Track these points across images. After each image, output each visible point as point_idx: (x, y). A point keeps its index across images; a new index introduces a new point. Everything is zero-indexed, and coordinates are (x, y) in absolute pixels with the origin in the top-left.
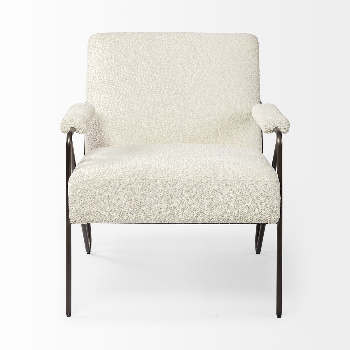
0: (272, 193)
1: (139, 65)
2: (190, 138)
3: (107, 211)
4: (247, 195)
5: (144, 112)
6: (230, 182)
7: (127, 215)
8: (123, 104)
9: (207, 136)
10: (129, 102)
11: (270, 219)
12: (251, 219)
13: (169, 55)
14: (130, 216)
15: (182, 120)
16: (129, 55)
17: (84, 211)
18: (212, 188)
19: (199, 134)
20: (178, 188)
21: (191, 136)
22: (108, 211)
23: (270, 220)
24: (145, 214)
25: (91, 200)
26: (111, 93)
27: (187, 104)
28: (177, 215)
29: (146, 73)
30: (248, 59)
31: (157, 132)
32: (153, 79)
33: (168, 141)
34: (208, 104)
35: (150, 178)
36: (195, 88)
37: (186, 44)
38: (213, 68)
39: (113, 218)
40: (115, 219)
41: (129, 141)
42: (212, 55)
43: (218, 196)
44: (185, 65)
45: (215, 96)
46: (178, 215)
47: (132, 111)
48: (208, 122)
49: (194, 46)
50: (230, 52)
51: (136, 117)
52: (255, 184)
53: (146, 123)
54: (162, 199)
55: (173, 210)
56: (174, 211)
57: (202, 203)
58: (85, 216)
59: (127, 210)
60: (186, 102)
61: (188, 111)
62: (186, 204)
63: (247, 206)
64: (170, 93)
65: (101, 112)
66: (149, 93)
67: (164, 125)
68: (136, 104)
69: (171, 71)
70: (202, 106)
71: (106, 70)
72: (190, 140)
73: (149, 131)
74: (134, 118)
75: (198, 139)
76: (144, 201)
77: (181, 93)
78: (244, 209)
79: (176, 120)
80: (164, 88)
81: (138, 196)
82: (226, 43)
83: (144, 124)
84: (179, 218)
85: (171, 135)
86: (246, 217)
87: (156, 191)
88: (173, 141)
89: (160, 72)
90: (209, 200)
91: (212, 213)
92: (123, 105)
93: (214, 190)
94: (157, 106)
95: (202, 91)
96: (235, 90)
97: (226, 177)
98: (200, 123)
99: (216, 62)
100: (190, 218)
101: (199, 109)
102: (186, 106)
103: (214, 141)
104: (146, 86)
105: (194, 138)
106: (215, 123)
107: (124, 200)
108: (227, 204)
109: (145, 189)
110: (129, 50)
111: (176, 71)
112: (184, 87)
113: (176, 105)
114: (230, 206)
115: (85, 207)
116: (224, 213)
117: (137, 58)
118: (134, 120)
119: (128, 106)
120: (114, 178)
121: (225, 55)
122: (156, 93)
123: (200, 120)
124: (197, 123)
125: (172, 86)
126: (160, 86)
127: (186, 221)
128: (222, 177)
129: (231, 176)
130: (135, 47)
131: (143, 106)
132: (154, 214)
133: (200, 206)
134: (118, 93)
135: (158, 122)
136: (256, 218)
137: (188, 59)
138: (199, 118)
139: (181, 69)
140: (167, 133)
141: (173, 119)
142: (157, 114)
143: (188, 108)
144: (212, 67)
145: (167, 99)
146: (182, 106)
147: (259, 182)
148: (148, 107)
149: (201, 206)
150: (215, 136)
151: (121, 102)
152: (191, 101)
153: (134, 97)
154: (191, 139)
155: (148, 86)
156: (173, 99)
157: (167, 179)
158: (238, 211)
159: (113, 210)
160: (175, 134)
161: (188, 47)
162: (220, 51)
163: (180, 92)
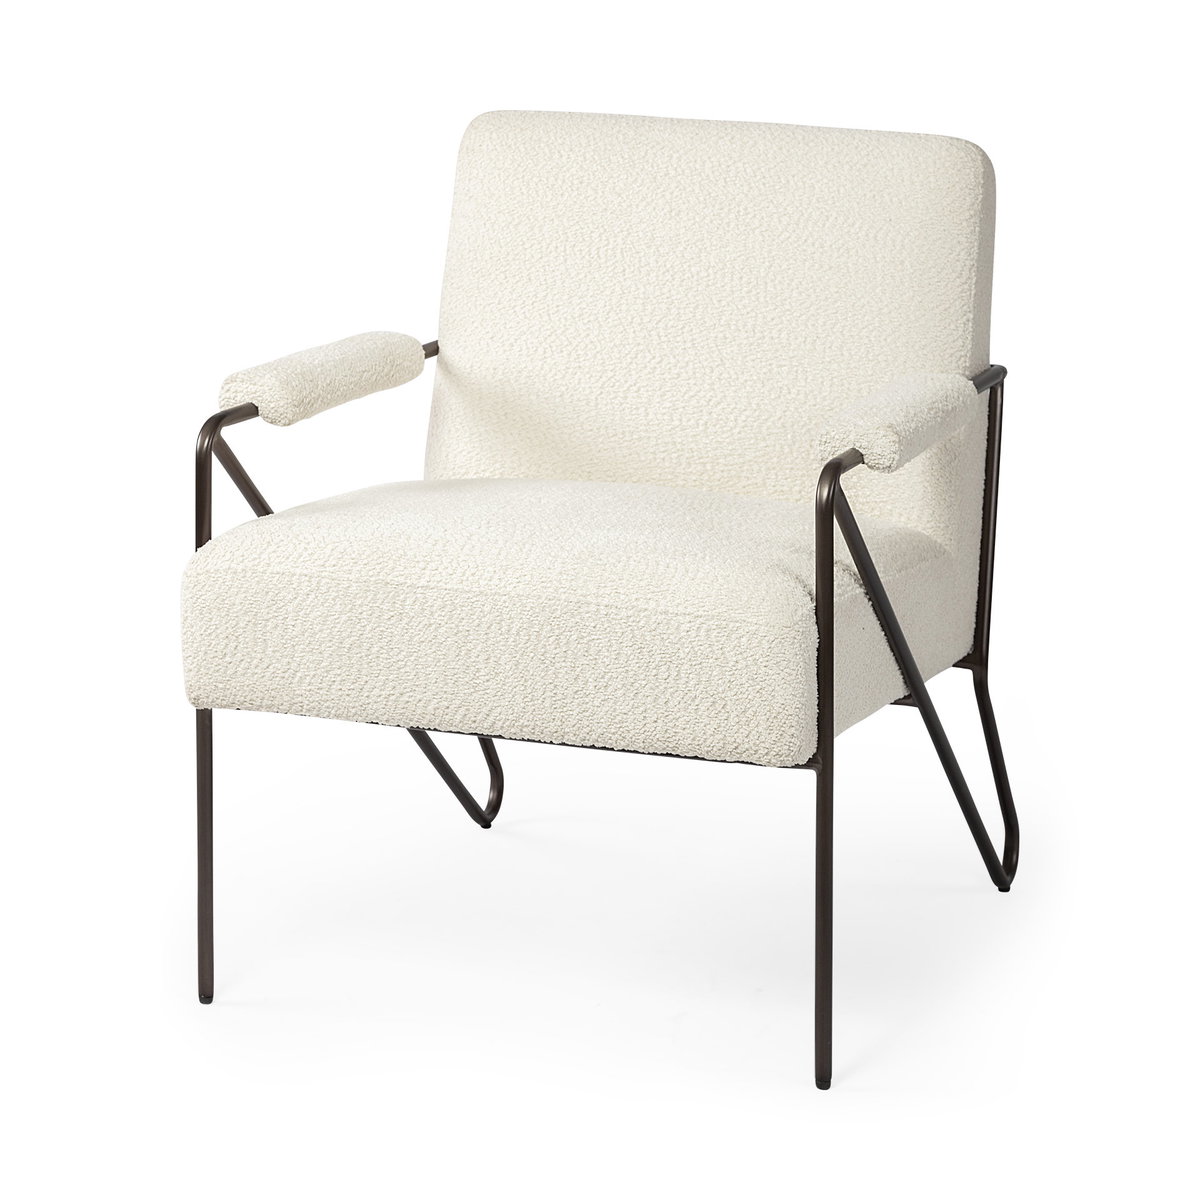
0: (770, 664)
1: (590, 220)
2: (722, 471)
3: (283, 675)
4: (694, 663)
5: (588, 376)
6: (643, 614)
7: (340, 693)
8: (530, 346)
9: (774, 468)
10: (548, 341)
11: (766, 751)
12: (708, 743)
13: (684, 195)
14: (347, 699)
15: (701, 411)
16: (564, 188)
17: (217, 668)
18: (587, 631)
19: (750, 461)
20: (486, 619)
21: (726, 465)
22: (286, 675)
23: (767, 754)
24: (392, 698)
25: (236, 634)
26: (500, 306)
27: (722, 360)
28: (485, 710)
29: (606, 251)
30: (932, 224)
31: (626, 444)
32: (624, 271)
33: (654, 477)
34: (784, 363)
35: (408, 581)
36: (749, 309)
37: (740, 161)
38: (813, 244)
39: (300, 699)
40: (307, 702)
41: (540, 466)
42: (814, 200)
43: (605, 659)
44: (728, 231)
45: (808, 339)
46: (488, 708)
47: (553, 371)
48: (779, 425)
49: (763, 170)
50: (874, 196)
51: (563, 389)
52: (719, 630)
53: (593, 413)
54: (439, 653)
55: (472, 690)
56: (474, 695)
57: (557, 677)
58: (221, 686)
59: (339, 678)
60: (717, 352)
61: (722, 382)
62: (509, 674)
63: (693, 700)
64: (671, 318)
65: (468, 366)
66: (608, 313)
67: (645, 422)
68: (568, 348)
69: (681, 249)
70: (764, 370)
71: (491, 232)
72: (722, 480)
73: (600, 440)
74: (558, 394)
75: (748, 478)
76: (388, 653)
77: (705, 322)
78: (685, 709)
79: (681, 410)
80: (655, 301)
81: (370, 636)
82: (865, 166)
83: (586, 416)
84: (491, 718)
85: (663, 459)
86: (692, 737)
87: (424, 623)
88: (669, 477)
89: (649, 247)
90: (579, 670)
91: (587, 714)
92: (528, 348)
93: (593, 637)
94: (629, 360)
95: (769, 319)
96: (877, 325)
97: (635, 596)
98: (755, 424)
99: (824, 225)
100: (522, 721)
101: (755, 378)
102: (718, 366)
103: (797, 488)
104: (602, 292)
105: (733, 473)
106: (803, 431)
107: (330, 644)
108: (632, 689)
109: (392, 614)
110: (565, 169)
111: (696, 246)
112: (715, 302)
113: (686, 359)
114: (640, 696)
115: (220, 655)
116: (625, 716)
117: (586, 198)
118: (557, 400)
119: (545, 352)
120: (305, 572)
121: (858, 203)
122: (629, 318)
123: (757, 413)
124: (746, 426)
125: (679, 296)
126: (644, 293)
127: (513, 730)
128: (622, 597)
129: (649, 596)
130: (585, 161)
131: (587, 355)
132: (419, 697)
133: (552, 686)
134: (516, 309)
135: (627, 411)
136: (721, 744)
137: (738, 212)
138: (755, 407)
139: (715, 243)
140: (652, 450)
141: (674, 405)
142: (627, 385)
143: (721, 374)
144: (810, 241)
145: (659, 337)
146: (705, 364)
147: (732, 625)
148: (601, 361)
149: (555, 686)
150: (801, 473)
151: (524, 338)
152: (732, 351)
153: (565, 326)
154: (725, 474)
155: (608, 292)
156: (678, 339)
157: (456, 587)
158: (666, 714)
159: (299, 674)
160: (676, 455)
161: (745, 171)
162: (842, 190)
163: (700, 319)
